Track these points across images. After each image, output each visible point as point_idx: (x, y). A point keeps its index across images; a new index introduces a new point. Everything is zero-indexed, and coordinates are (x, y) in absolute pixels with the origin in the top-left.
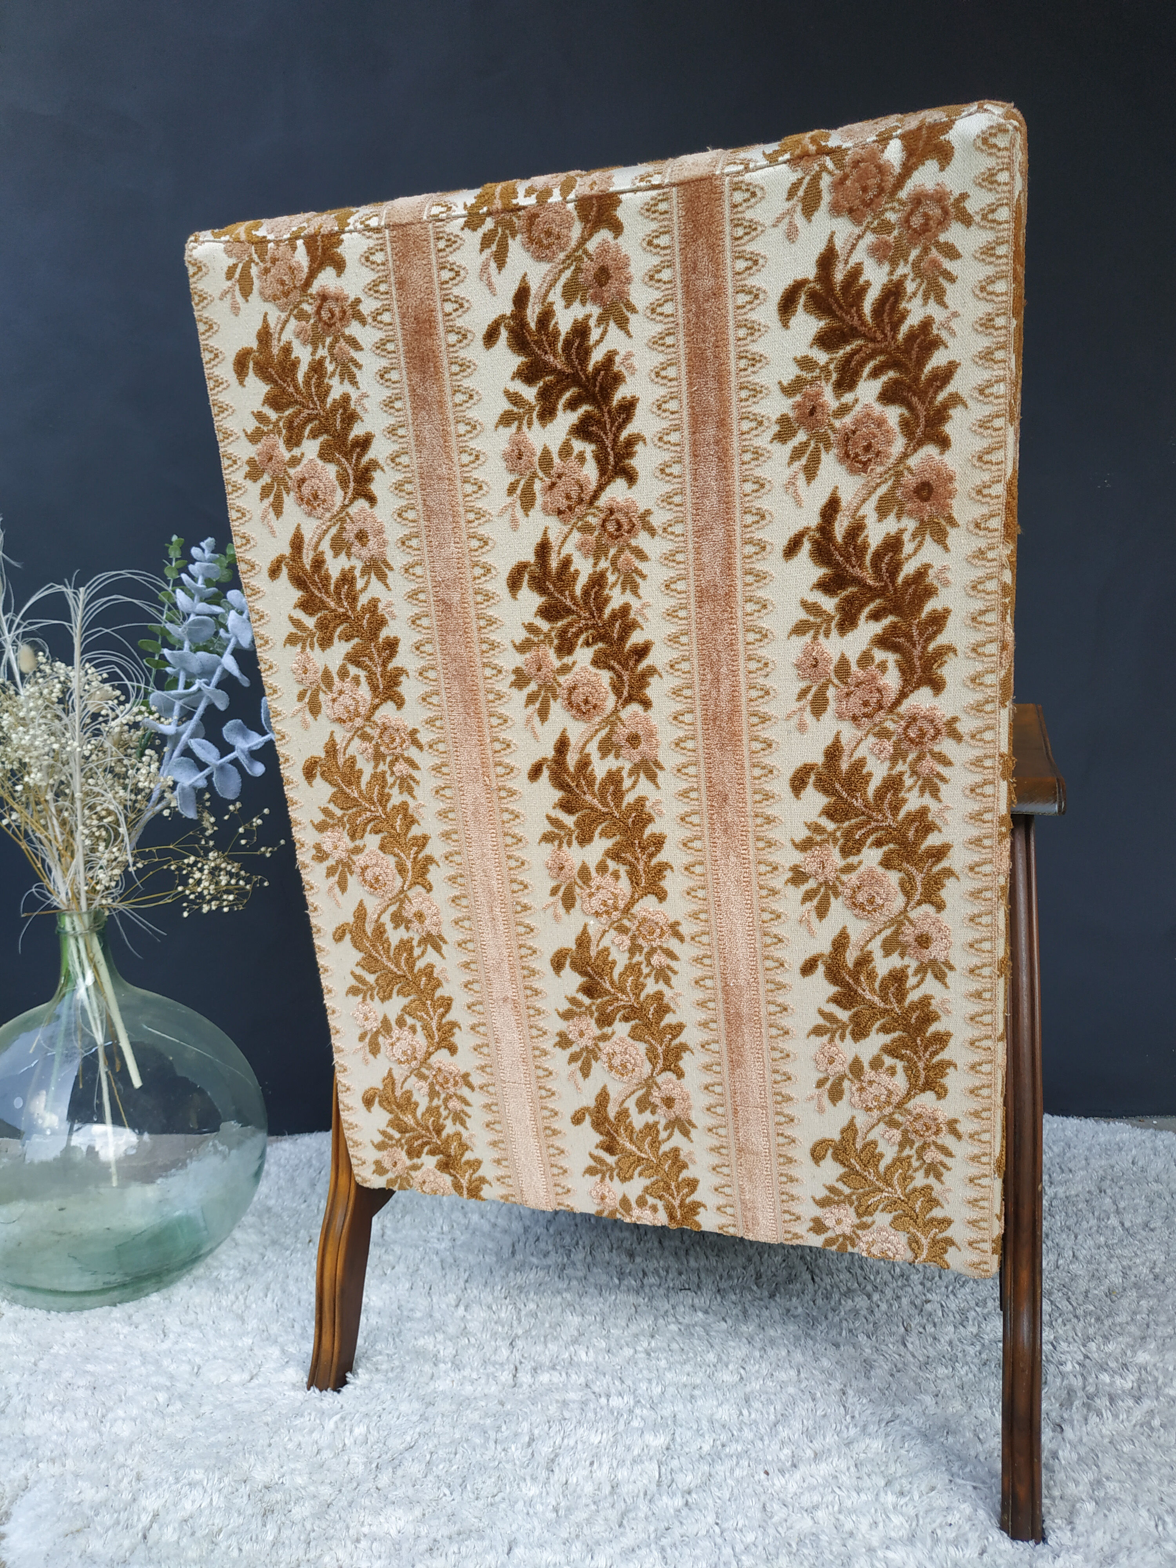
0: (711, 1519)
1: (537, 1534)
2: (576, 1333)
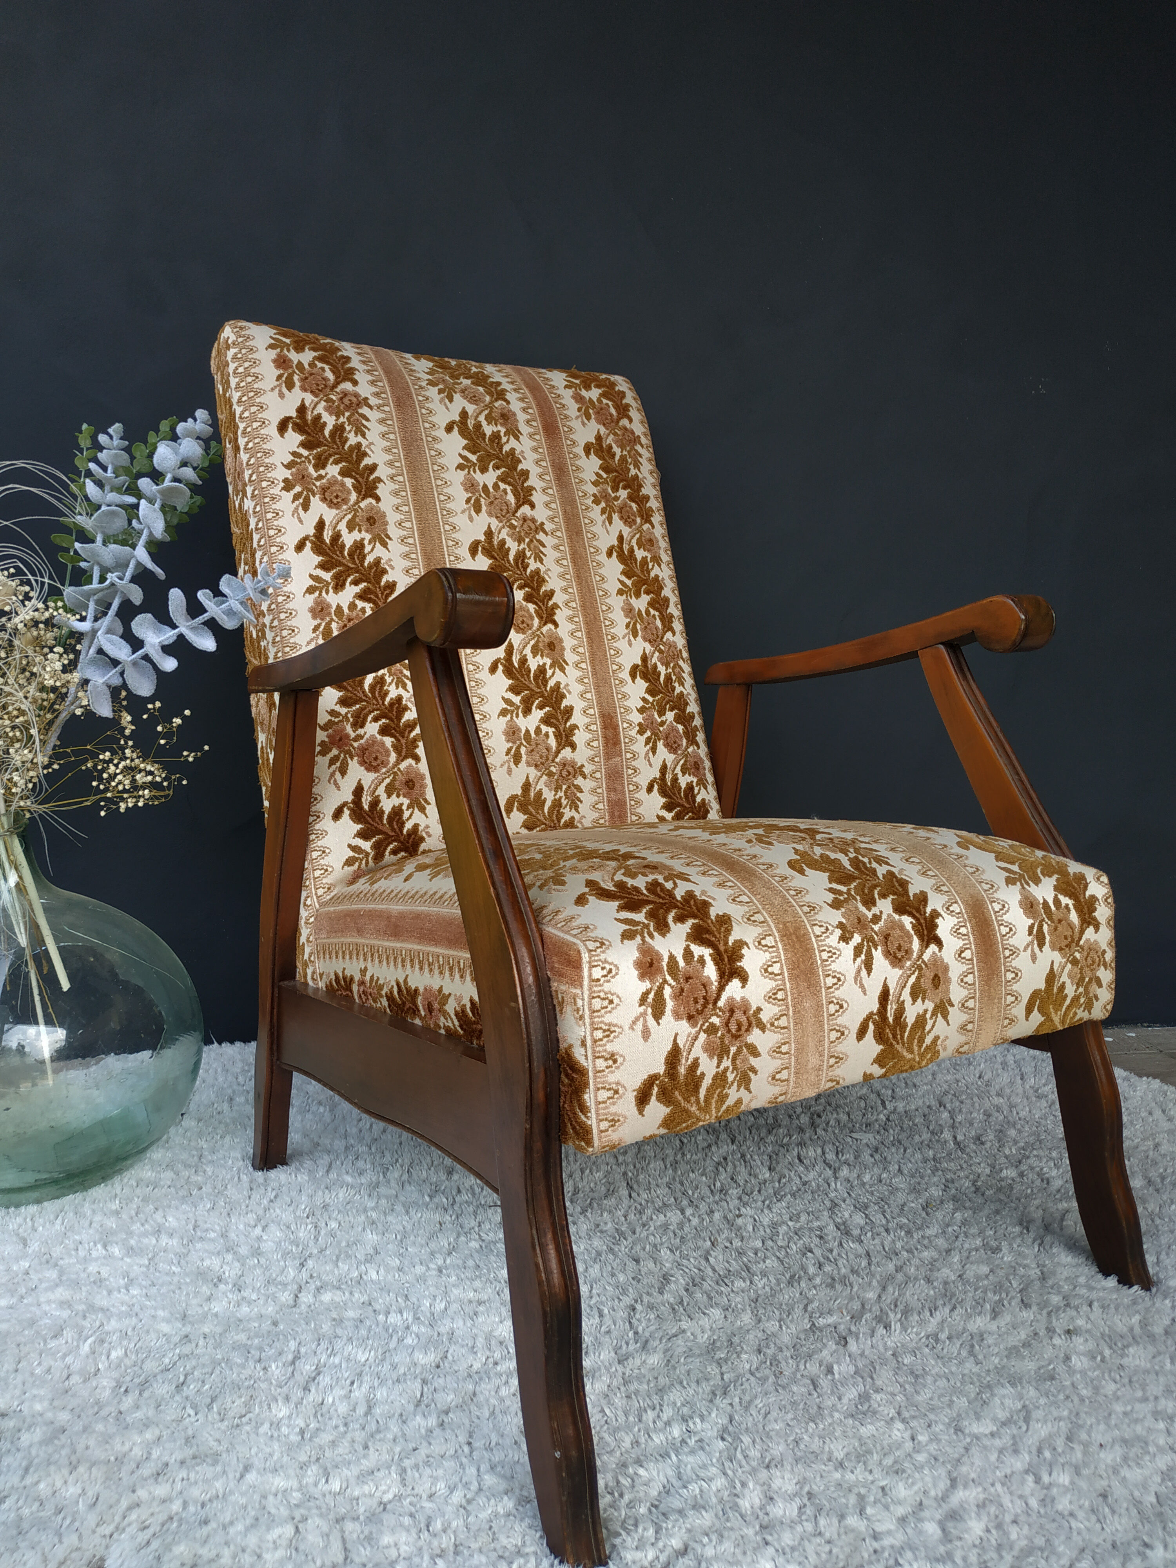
0: (462, 1439)
1: (275, 1458)
2: (372, 1252)
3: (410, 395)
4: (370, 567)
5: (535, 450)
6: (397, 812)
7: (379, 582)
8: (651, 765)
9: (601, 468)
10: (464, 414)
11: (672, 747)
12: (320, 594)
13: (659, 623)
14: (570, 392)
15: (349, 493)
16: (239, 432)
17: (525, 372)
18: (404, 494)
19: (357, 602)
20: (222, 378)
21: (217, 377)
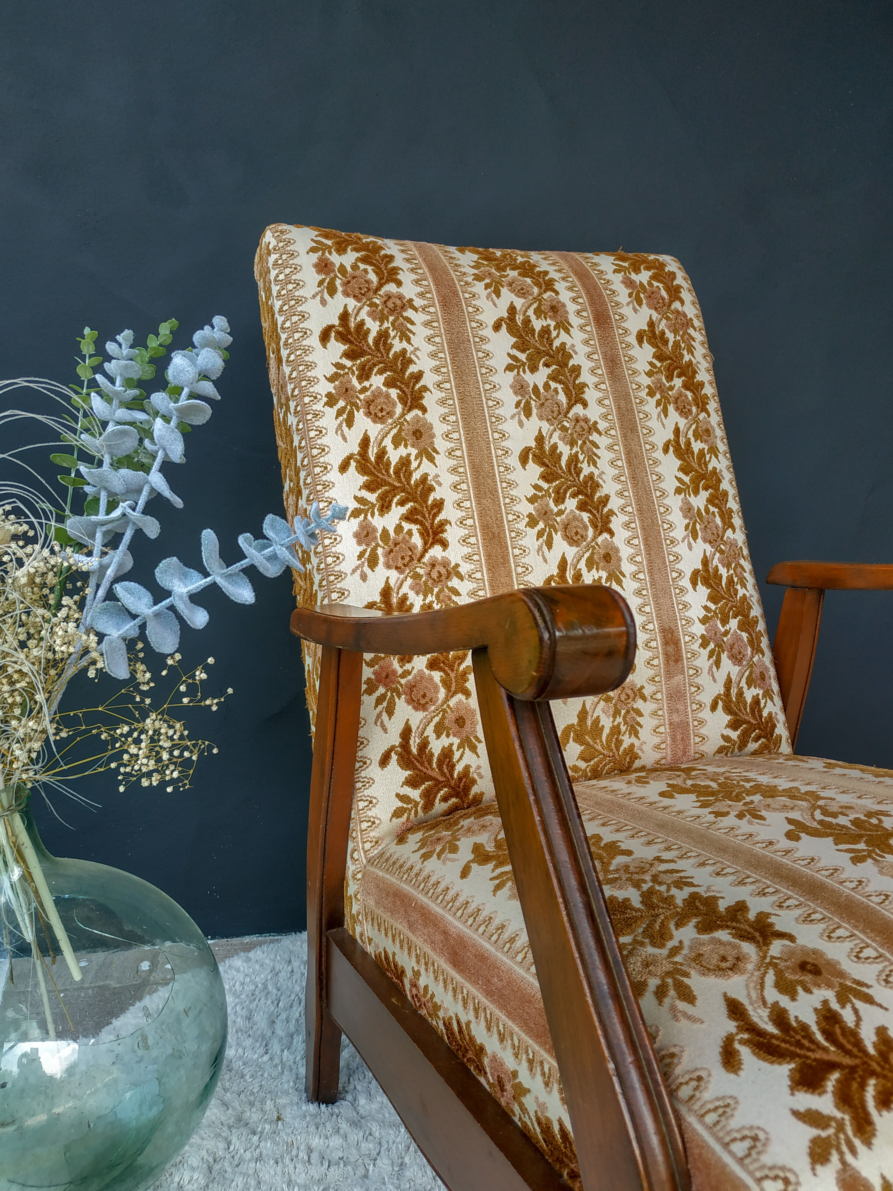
3: (455, 294)
4: (417, 485)
5: (586, 342)
6: (447, 754)
7: (426, 502)
8: (715, 681)
9: (655, 356)
10: (512, 310)
11: (737, 658)
12: (365, 517)
13: (718, 520)
14: (620, 276)
15: (394, 405)
16: (282, 344)
17: (573, 258)
18: (451, 402)
19: (404, 524)
20: (265, 285)
21: (261, 284)
